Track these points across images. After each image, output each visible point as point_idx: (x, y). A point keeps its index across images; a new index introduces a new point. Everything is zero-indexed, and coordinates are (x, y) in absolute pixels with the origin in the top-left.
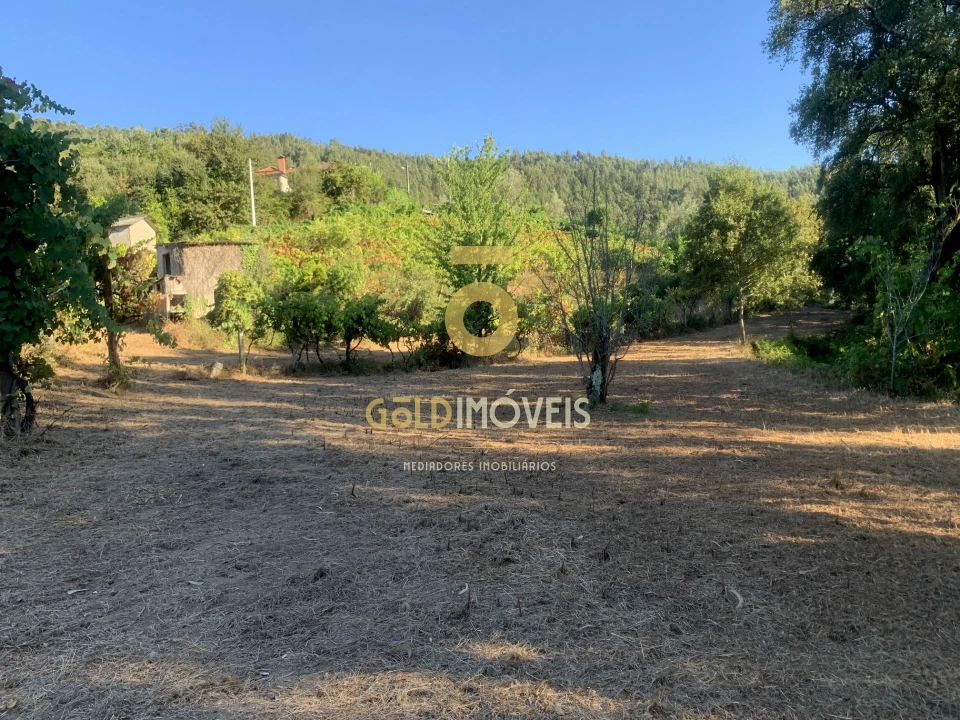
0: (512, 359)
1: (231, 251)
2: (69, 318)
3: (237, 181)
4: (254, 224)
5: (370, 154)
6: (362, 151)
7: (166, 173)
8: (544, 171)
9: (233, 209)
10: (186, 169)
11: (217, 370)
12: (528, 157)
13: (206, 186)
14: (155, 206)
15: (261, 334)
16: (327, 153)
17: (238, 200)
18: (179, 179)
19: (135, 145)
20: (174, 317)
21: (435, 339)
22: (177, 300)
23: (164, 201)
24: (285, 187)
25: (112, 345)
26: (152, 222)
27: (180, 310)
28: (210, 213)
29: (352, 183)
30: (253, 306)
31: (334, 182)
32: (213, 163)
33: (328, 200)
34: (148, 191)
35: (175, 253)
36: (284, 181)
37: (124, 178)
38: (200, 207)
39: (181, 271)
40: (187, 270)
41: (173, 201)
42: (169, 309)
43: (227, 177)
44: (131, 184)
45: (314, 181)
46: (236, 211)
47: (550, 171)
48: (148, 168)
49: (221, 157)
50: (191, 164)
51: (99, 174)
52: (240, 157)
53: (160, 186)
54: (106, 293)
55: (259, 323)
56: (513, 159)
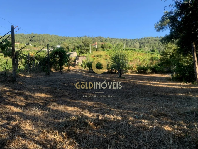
0: (125, 74)
1: (85, 57)
2: (65, 64)
3: (88, 47)
4: (90, 53)
5: (114, 39)
6: (113, 39)
7: (79, 46)
8: (152, 40)
9: (88, 50)
10: (82, 45)
11: (80, 71)
12: (148, 38)
13: (84, 47)
14: (77, 50)
15: (85, 67)
16: (106, 39)
17: (88, 49)
18: (81, 46)
19: (76, 42)
20: (77, 65)
21: (110, 70)
22: (78, 63)
23: (78, 49)
24: (96, 47)
25: (69, 67)
26: (77, 52)
27: (78, 64)
28: (84, 51)
29: (106, 46)
30: (85, 64)
31: (103, 46)
32: (85, 44)
33: (102, 49)
34: (76, 48)
35: (78, 57)
36: (96, 46)
37: (74, 46)
38: (83, 50)
39: (78, 59)
40: (79, 59)
41: (80, 49)
42: (76, 64)
43: (87, 46)
44: (75, 47)
45: (100, 46)
46: (88, 51)
47: (153, 40)
48: (77, 45)
49: (86, 43)
50: (82, 44)
51: (70, 46)
52: (89, 43)
53: (78, 47)
54: (69, 62)
55: (85, 66)
56: (144, 38)
